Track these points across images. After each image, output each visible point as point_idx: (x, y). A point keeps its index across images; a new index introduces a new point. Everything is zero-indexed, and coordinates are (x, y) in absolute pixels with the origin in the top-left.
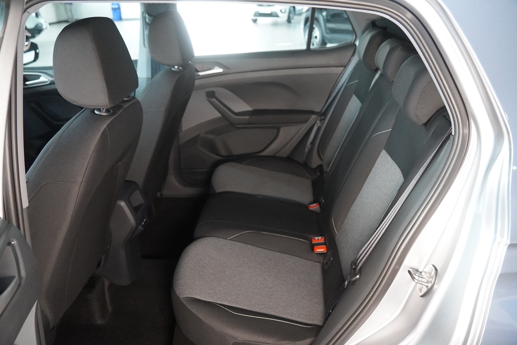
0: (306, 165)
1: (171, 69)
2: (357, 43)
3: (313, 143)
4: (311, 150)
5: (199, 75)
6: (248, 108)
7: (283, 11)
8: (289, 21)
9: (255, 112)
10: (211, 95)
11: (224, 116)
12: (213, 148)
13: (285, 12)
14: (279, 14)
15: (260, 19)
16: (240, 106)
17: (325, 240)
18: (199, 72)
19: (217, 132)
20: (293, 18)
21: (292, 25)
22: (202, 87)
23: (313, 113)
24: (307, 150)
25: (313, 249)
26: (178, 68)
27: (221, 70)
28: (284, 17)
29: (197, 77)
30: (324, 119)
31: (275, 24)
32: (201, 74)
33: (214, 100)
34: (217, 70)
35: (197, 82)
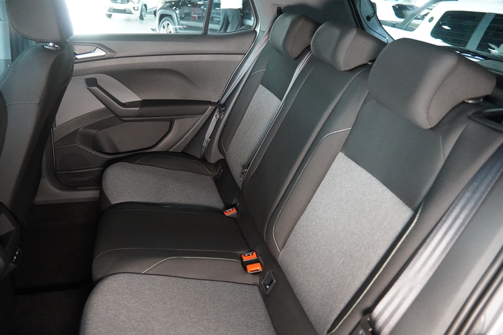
0: (204, 160)
1: (43, 46)
2: (258, 30)
3: (212, 137)
4: (210, 144)
5: (77, 58)
6: (136, 98)
7: (136, 8)
8: (141, 18)
9: (144, 103)
10: (91, 83)
11: (109, 108)
12: (96, 145)
13: (138, 10)
14: (133, 11)
15: (114, 15)
16: (127, 96)
17: (257, 256)
18: (77, 55)
19: (100, 126)
20: (145, 16)
21: (144, 21)
22: (81, 73)
23: (209, 103)
24: (205, 144)
25: (245, 269)
26: (54, 46)
27: (103, 53)
28: (137, 14)
29: (76, 61)
30: (225, 111)
31: (128, 20)
32: (78, 57)
33: (96, 88)
34: (99, 53)
35: (76, 67)
